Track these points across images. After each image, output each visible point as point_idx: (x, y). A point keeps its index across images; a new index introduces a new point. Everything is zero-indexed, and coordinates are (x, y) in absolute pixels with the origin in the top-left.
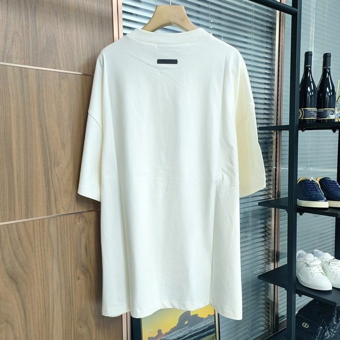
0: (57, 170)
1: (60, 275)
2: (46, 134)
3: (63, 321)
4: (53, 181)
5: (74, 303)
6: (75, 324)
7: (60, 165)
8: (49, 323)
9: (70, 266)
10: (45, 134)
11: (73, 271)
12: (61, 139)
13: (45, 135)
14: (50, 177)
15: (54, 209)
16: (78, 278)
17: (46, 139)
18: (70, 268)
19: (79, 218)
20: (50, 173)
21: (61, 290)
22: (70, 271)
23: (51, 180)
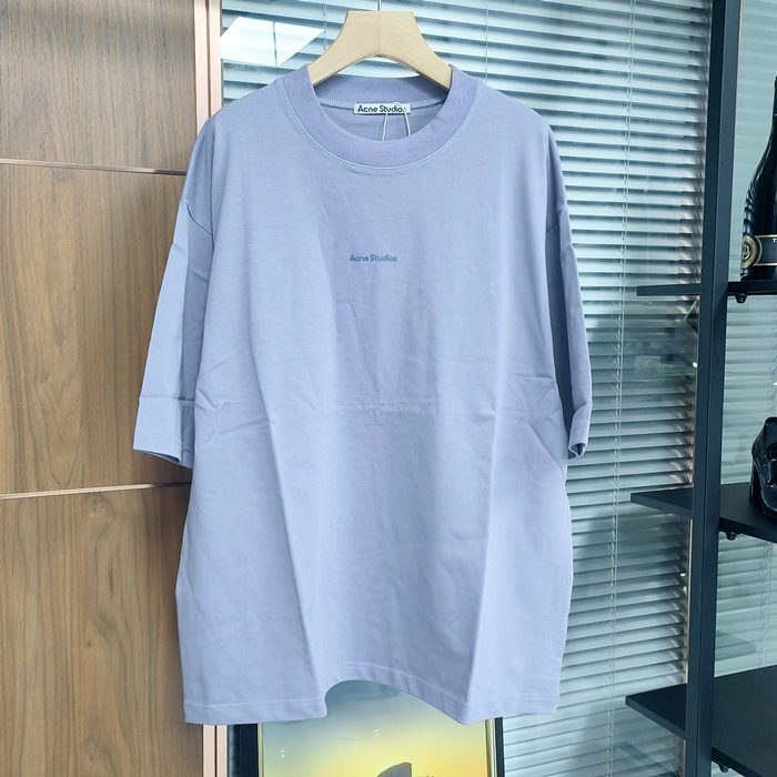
0: (41, 391)
1: (44, 630)
2: (18, 308)
3: (46, 738)
4: (32, 416)
5: (77, 701)
6: (78, 748)
7: (50, 379)
8: (13, 738)
9: (68, 613)
10: (14, 306)
11: (75, 627)
12: (53, 318)
13: (15, 312)
14: (25, 407)
15: (32, 480)
16: (89, 644)
17: (16, 320)
18: (68, 618)
19: (95, 503)
20: (24, 396)
21: (45, 666)
22: (68, 624)
23: (26, 412)
